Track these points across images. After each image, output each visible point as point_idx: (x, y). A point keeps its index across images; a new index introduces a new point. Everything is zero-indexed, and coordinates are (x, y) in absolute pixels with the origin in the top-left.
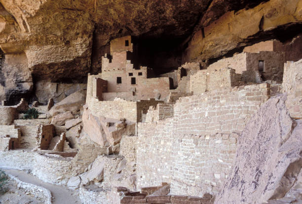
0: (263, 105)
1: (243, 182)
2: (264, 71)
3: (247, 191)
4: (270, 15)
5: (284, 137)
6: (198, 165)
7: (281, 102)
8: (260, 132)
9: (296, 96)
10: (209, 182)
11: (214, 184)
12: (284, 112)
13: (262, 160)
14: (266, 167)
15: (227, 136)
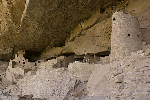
0: (62, 74)
1: (56, 95)
2: (62, 64)
3: (57, 98)
4: (65, 49)
5: (68, 83)
6: (42, 89)
7: (67, 73)
8: (61, 81)
9: (72, 72)
10: (45, 94)
11: (46, 95)
12: (68, 76)
13: (61, 89)
14: (62, 91)
15: (51, 81)
